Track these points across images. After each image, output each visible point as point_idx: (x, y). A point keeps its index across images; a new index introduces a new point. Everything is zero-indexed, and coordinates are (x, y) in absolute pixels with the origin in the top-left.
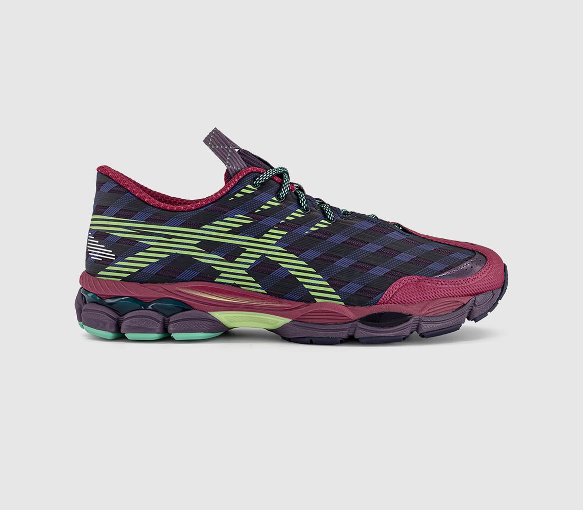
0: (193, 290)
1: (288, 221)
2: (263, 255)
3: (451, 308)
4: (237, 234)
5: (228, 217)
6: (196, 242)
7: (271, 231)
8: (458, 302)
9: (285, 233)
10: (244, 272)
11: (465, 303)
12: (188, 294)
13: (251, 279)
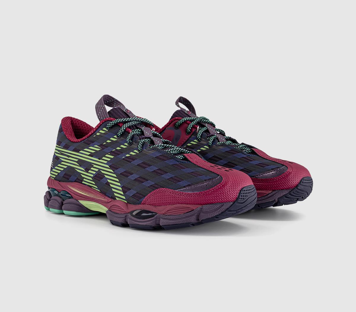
0: (73, 187)
1: (117, 150)
2: (99, 169)
3: (183, 211)
4: (92, 156)
5: (91, 146)
6: (77, 160)
7: (107, 155)
8: (189, 208)
9: (112, 157)
10: (91, 179)
11: (194, 209)
12: (71, 189)
13: (94, 183)
